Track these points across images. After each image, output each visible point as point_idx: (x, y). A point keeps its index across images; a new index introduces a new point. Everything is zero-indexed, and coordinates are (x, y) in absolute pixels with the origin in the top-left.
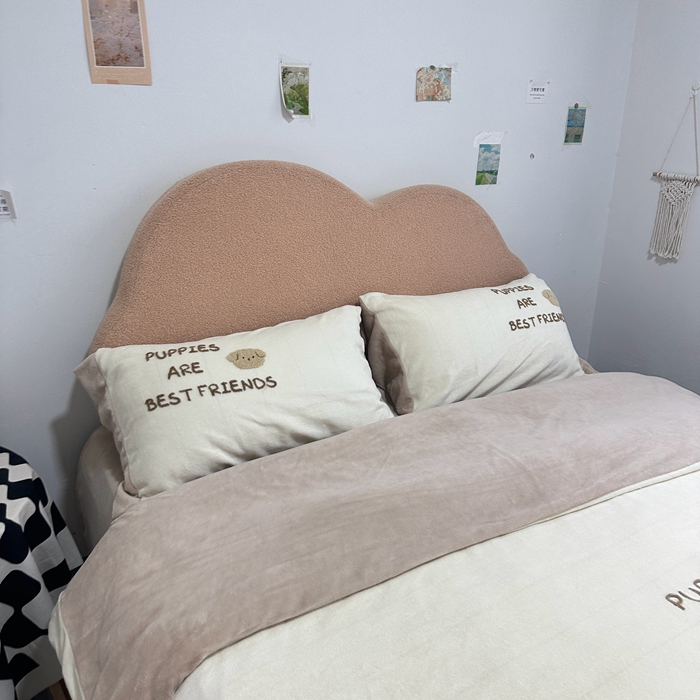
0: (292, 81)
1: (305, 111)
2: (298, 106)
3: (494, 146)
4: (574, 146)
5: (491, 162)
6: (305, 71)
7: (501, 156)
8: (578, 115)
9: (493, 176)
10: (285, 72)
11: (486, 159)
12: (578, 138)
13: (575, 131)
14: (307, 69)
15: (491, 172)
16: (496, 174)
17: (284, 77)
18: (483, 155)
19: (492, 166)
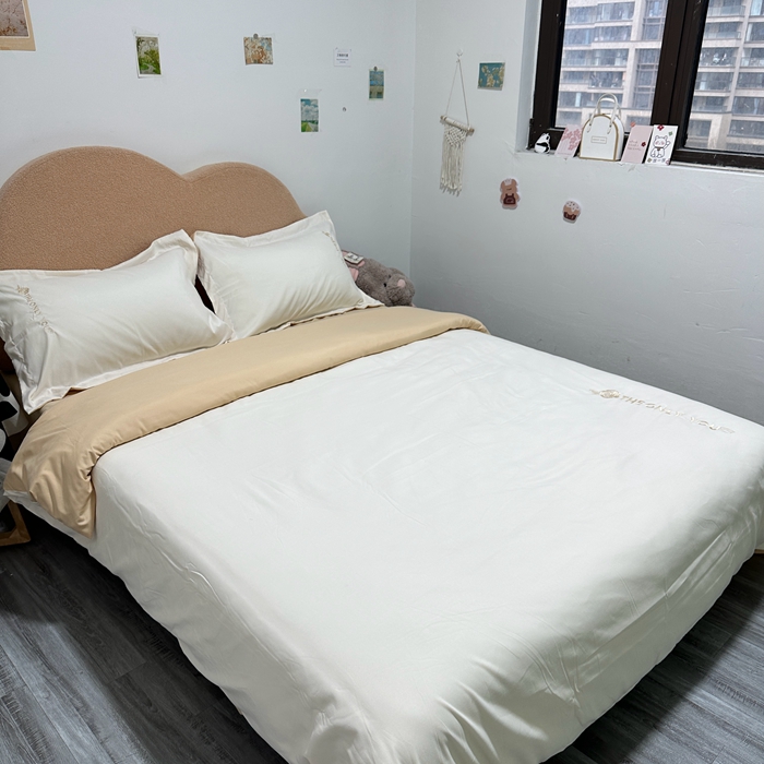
0: (145, 48)
1: (157, 71)
2: (151, 67)
3: (313, 100)
4: (378, 101)
5: (312, 113)
6: (155, 40)
7: (319, 108)
8: (378, 76)
9: (315, 125)
10: (139, 41)
11: (307, 111)
12: (380, 95)
13: (378, 88)
14: (156, 39)
15: (313, 122)
16: (317, 123)
17: (138, 44)
18: (304, 108)
19: (313, 116)
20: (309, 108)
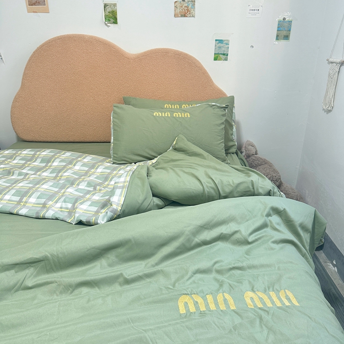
3: (225, 40)
4: (283, 42)
5: (223, 49)
7: (230, 46)
8: (286, 24)
9: (225, 57)
11: (220, 47)
12: (287, 37)
15: (224, 54)
16: (227, 55)
18: (218, 45)
19: (224, 51)
20: (221, 45)
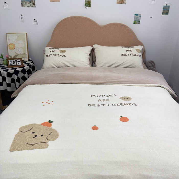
3: (139, 15)
5: (138, 19)
7: (141, 17)
9: (138, 22)
11: (136, 18)
15: (138, 21)
16: (140, 21)
19: (138, 20)
